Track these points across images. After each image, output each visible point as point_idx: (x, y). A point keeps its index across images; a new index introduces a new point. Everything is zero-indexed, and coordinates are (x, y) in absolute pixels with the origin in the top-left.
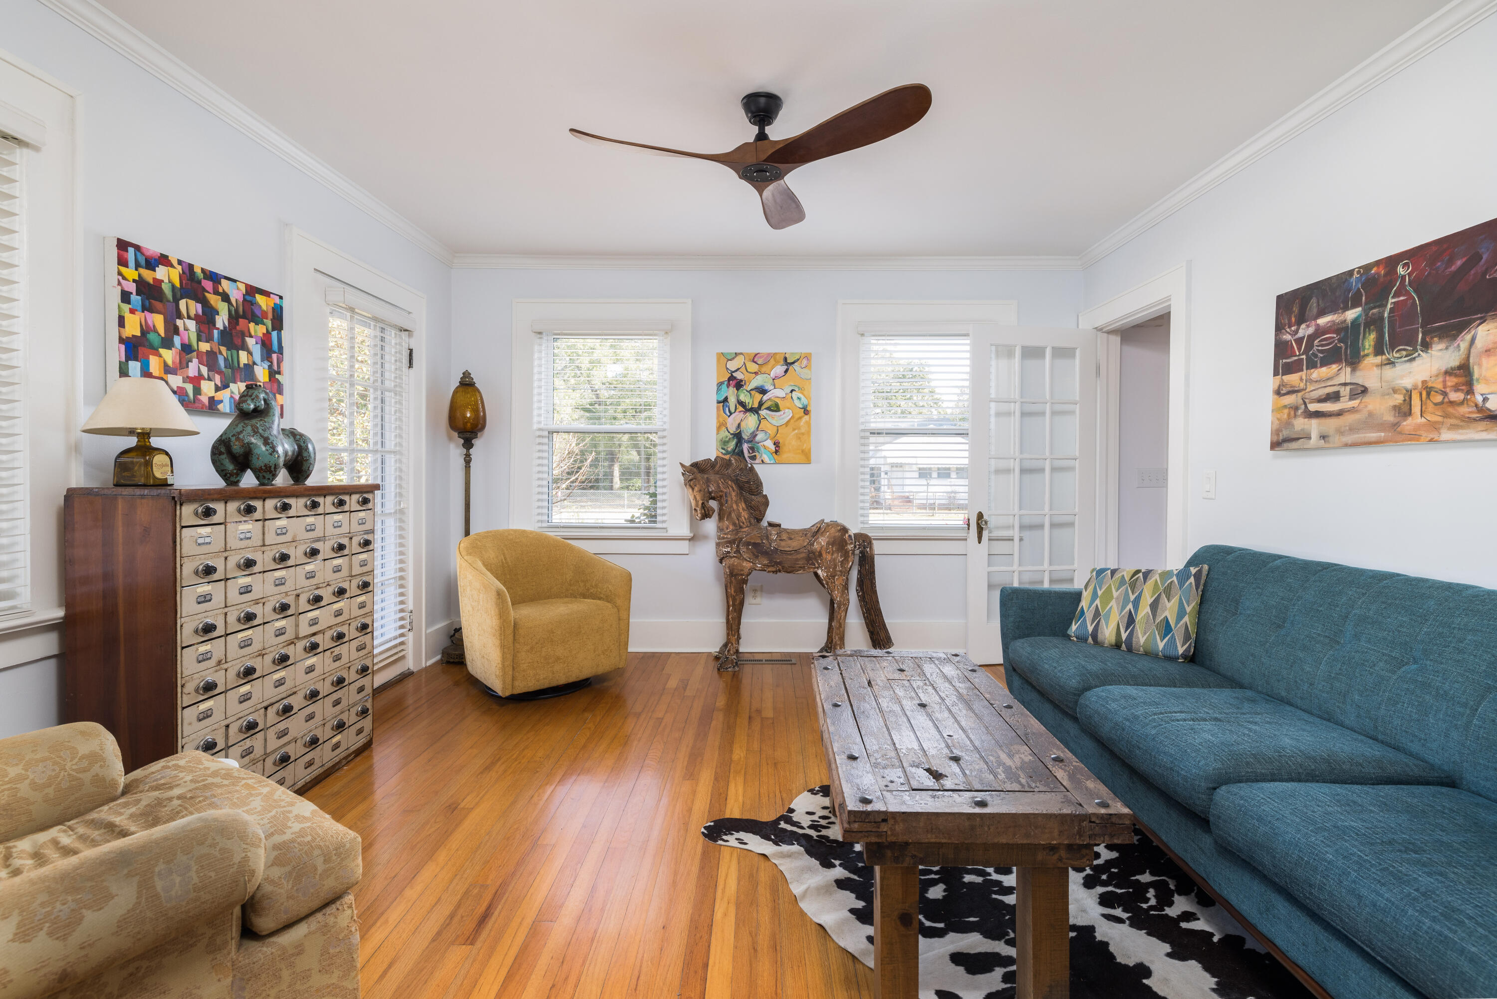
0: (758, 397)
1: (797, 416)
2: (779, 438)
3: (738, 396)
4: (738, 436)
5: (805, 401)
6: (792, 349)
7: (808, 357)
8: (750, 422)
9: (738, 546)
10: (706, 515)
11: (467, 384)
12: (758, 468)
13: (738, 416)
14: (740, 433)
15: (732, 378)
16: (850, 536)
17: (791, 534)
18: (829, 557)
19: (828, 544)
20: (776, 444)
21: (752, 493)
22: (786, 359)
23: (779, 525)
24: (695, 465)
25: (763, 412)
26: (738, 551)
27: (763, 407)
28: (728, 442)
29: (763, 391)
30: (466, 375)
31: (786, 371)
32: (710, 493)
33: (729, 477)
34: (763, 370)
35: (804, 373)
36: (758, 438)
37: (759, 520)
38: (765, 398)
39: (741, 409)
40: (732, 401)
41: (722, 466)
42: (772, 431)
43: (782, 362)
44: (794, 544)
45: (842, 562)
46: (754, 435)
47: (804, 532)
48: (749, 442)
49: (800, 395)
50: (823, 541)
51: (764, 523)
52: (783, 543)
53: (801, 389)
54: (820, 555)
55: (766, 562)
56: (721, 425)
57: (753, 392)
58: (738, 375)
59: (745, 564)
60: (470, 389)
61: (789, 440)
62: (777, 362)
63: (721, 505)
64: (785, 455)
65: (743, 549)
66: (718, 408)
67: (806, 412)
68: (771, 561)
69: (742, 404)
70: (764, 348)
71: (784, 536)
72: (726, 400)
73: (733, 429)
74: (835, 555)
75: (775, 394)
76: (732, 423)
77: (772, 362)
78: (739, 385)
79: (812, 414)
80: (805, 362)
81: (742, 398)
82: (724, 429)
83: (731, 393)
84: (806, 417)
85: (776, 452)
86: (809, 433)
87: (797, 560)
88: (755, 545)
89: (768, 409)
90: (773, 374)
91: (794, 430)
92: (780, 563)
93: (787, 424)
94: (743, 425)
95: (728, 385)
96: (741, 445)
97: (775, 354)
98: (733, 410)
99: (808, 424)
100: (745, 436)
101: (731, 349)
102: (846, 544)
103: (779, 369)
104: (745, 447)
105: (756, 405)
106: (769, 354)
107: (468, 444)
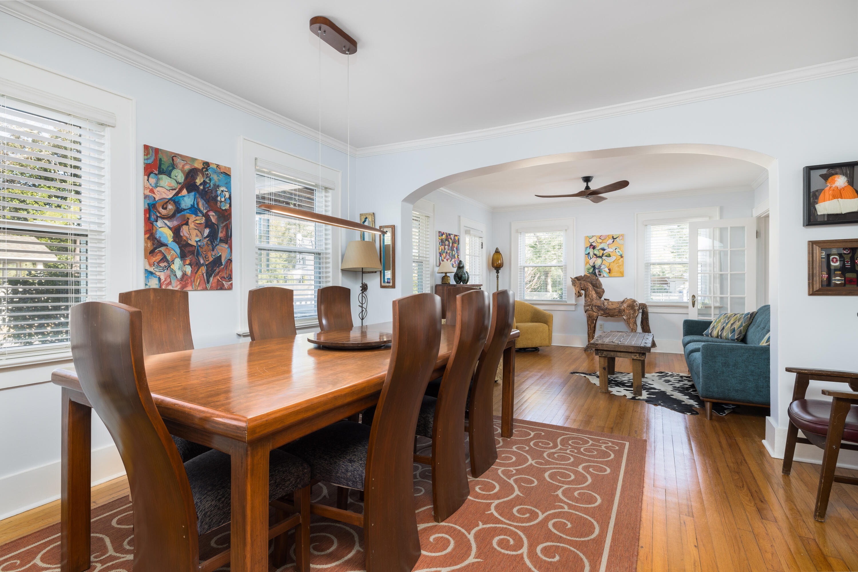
0: (602, 252)
1: (618, 259)
2: (610, 267)
3: (594, 252)
4: (594, 267)
5: (621, 253)
6: (615, 233)
7: (622, 236)
8: (599, 262)
9: (592, 307)
10: (580, 295)
11: (497, 252)
12: (601, 279)
13: (594, 259)
14: (595, 266)
15: (591, 245)
16: (636, 304)
17: (613, 303)
18: (628, 311)
19: (627, 306)
20: (609, 269)
21: (597, 287)
22: (613, 237)
23: (609, 300)
24: (576, 278)
25: (604, 258)
26: (592, 309)
27: (604, 256)
28: (590, 269)
29: (604, 250)
30: (497, 249)
31: (613, 241)
32: (581, 288)
33: (589, 281)
34: (604, 241)
35: (621, 242)
36: (602, 268)
37: (601, 298)
38: (605, 252)
39: (595, 256)
40: (591, 254)
41: (586, 278)
42: (607, 265)
43: (612, 238)
44: (614, 306)
45: (633, 313)
46: (600, 266)
47: (618, 303)
48: (598, 269)
49: (619, 251)
50: (625, 305)
51: (603, 299)
52: (609, 306)
53: (620, 248)
54: (624, 311)
55: (602, 313)
56: (587, 263)
57: (600, 250)
58: (594, 244)
59: (594, 313)
60: (498, 254)
61: (615, 268)
62: (609, 238)
63: (585, 292)
64: (613, 274)
65: (594, 308)
66: (586, 256)
67: (622, 257)
68: (604, 312)
69: (595, 255)
70: (604, 233)
71: (610, 304)
72: (589, 253)
73: (592, 264)
74: (630, 311)
75: (608, 250)
76: (591, 262)
77: (607, 238)
78: (594, 248)
79: (624, 257)
80: (621, 237)
81: (595, 252)
82: (588, 264)
83: (591, 251)
84: (622, 259)
85: (609, 272)
86: (623, 265)
87: (615, 312)
88: (598, 306)
89: (606, 256)
90: (608, 243)
91: (617, 264)
92: (608, 313)
93: (614, 262)
94: (596, 263)
95: (590, 248)
96: (595, 270)
97: (609, 235)
98: (592, 257)
99: (623, 261)
100: (596, 267)
101: (591, 235)
102: (635, 307)
103: (611, 241)
104: (597, 271)
105: (601, 255)
106: (606, 235)
107: (498, 272)
